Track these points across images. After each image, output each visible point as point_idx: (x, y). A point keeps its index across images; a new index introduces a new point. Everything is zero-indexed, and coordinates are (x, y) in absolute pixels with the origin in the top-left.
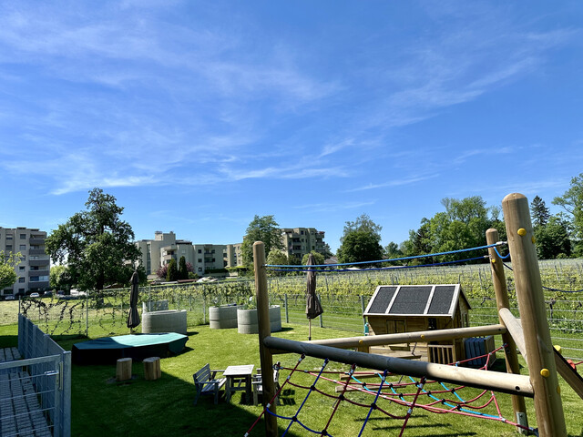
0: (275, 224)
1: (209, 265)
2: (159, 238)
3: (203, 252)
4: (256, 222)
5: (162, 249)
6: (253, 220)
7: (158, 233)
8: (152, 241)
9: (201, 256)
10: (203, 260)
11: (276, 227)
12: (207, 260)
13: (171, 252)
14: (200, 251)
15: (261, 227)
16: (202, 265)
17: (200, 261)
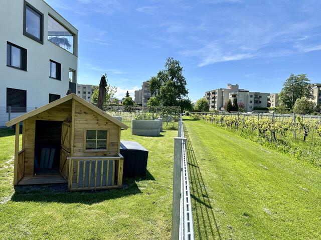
0: (307, 80)
1: (257, 105)
2: (229, 88)
3: (254, 96)
4: (292, 78)
5: (230, 94)
6: (289, 77)
7: (229, 85)
8: (225, 89)
9: (252, 99)
10: (253, 102)
11: (308, 82)
12: (256, 102)
13: (234, 96)
14: (251, 96)
15: (295, 82)
16: (252, 104)
17: (251, 102)
